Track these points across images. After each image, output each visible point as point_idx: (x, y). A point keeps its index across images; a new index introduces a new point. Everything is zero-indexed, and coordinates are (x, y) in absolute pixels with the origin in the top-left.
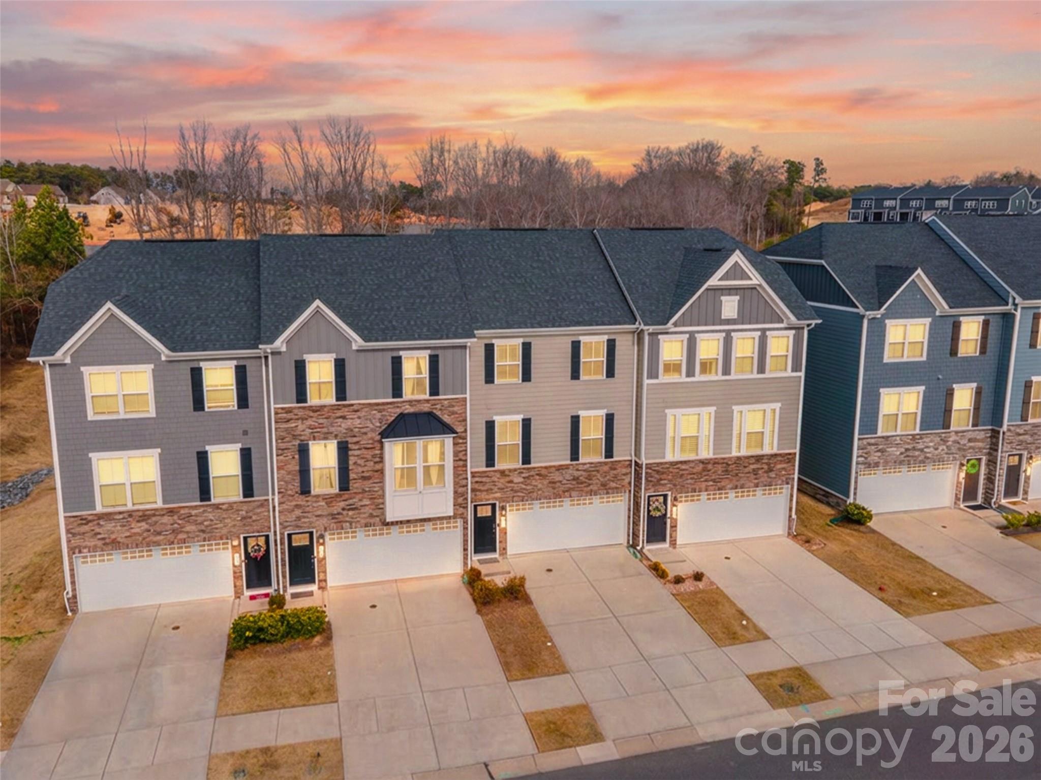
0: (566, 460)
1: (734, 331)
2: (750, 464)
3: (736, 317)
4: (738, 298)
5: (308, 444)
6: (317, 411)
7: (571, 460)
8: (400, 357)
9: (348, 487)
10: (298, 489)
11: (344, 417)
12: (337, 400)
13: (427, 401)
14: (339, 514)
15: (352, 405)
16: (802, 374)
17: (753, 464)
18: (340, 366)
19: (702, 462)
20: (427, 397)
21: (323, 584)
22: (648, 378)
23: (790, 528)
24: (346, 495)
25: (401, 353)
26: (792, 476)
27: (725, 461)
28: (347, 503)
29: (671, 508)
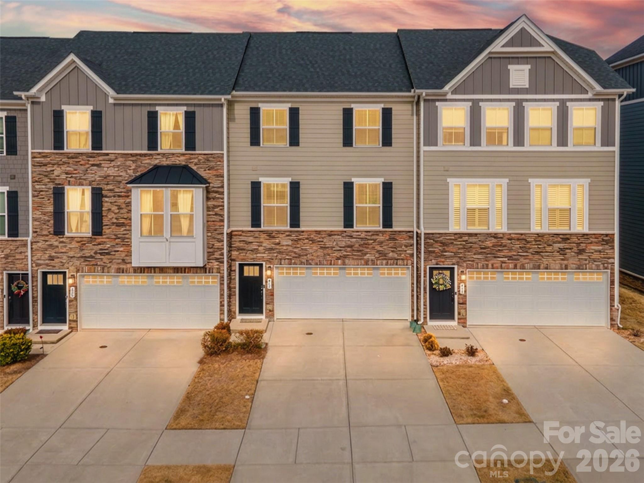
0: (339, 226)
1: (527, 100)
2: (554, 243)
3: (527, 86)
4: (528, 67)
5: (63, 189)
6: (72, 158)
7: (344, 227)
8: (157, 112)
9: (101, 232)
10: (52, 230)
11: (98, 165)
12: (93, 148)
13: (183, 155)
14: (92, 257)
15: (107, 154)
16: (616, 149)
17: (560, 243)
18: (96, 117)
19: (495, 236)
20: (183, 151)
21: (73, 325)
22: (424, 145)
23: (612, 319)
24: (100, 239)
25: (158, 108)
26: (611, 261)
27: (523, 237)
28: (100, 247)
29: (459, 284)
